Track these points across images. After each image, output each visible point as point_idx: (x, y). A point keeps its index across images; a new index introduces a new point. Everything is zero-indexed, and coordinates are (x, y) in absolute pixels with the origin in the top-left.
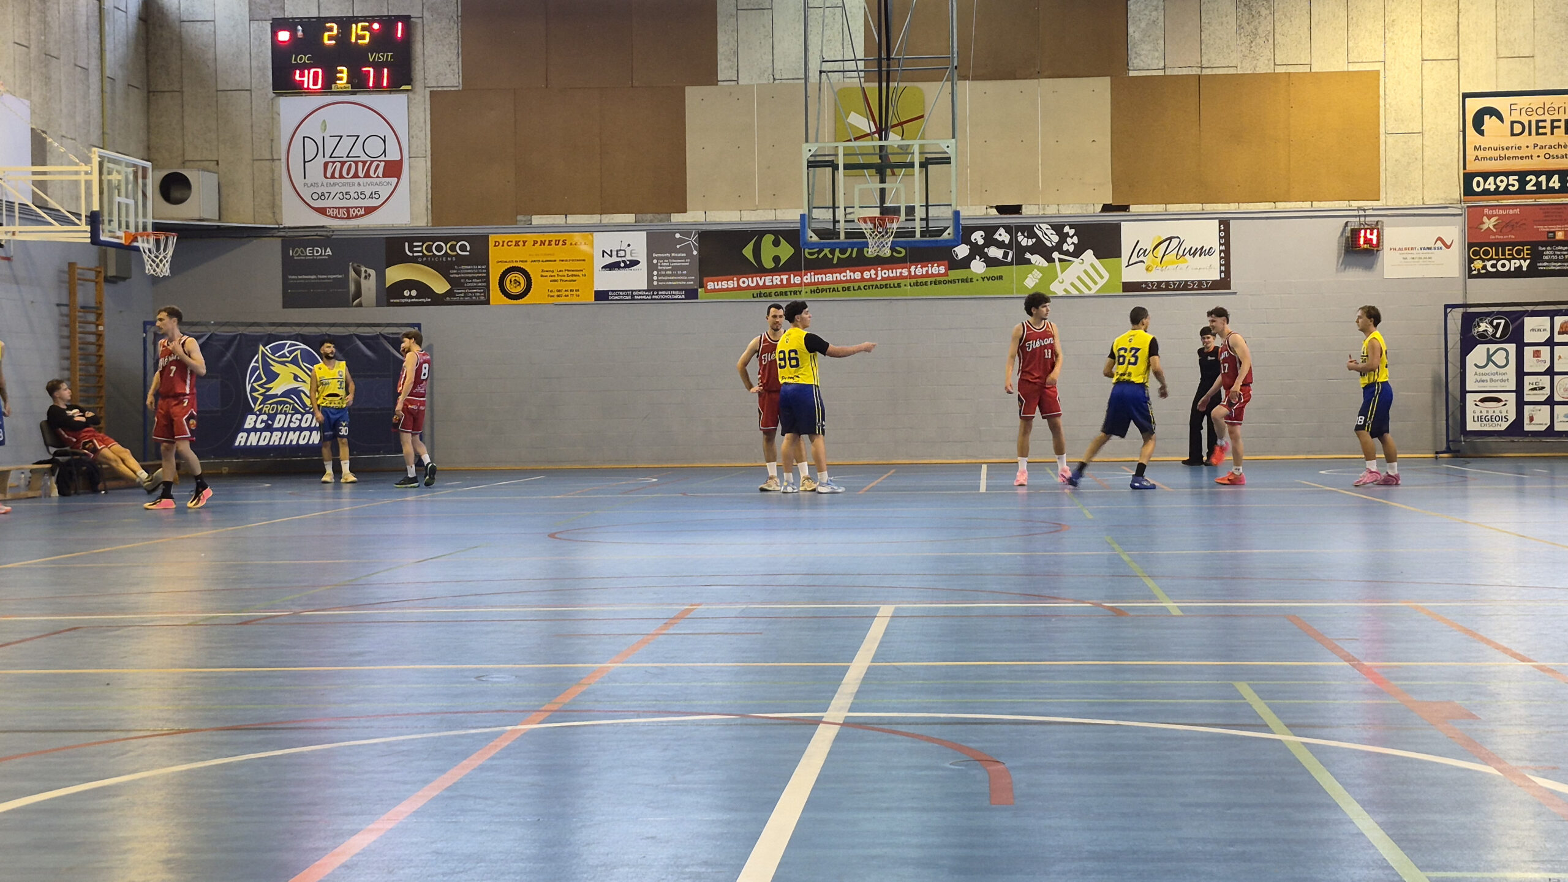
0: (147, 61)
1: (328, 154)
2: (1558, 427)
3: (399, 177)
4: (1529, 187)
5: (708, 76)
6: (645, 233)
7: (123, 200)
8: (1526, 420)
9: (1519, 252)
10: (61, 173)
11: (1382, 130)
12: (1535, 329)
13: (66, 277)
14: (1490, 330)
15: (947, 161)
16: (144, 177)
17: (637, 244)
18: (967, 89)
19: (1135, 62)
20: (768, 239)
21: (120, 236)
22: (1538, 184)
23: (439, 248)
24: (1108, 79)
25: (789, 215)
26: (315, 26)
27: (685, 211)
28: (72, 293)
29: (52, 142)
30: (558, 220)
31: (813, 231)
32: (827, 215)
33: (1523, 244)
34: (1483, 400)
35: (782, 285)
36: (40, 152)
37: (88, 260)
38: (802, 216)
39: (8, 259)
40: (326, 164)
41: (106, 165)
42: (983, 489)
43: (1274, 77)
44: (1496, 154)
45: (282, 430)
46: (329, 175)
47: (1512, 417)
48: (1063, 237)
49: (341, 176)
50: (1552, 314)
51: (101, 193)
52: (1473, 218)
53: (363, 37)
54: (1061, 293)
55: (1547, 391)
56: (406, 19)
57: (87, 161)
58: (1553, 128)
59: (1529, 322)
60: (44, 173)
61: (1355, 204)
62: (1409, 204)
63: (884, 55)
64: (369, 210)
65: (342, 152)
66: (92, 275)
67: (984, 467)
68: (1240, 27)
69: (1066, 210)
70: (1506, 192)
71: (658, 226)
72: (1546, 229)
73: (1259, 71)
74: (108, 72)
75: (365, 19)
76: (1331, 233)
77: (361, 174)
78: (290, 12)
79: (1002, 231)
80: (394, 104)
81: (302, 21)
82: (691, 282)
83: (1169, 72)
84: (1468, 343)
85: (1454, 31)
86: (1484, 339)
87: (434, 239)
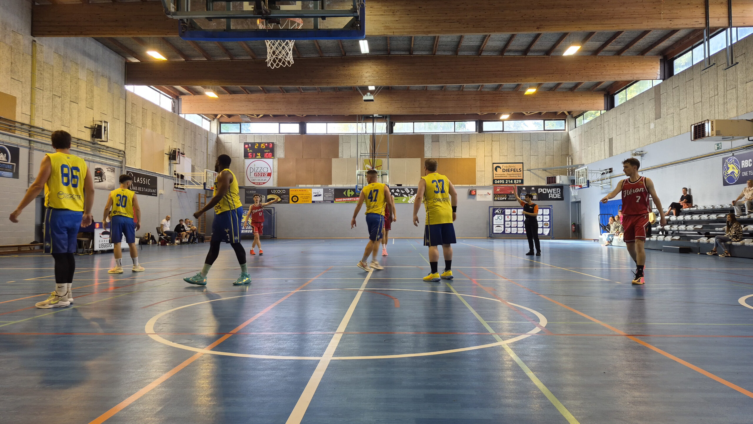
0: (217, 151)
1: (255, 171)
2: (512, 232)
3: (270, 176)
4: (506, 182)
5: (337, 156)
6: (323, 189)
7: (211, 180)
8: (506, 231)
9: (504, 196)
10: (198, 174)
11: (476, 170)
12: (508, 212)
13: (198, 196)
14: (498, 212)
15: (386, 175)
16: (216, 175)
17: (321, 191)
18: (390, 159)
19: (426, 155)
20: (349, 190)
21: (210, 188)
22: (508, 182)
23: (279, 191)
24: (420, 159)
25: (354, 186)
26: (253, 144)
27: (331, 184)
28: (199, 200)
29: (196, 168)
30: (304, 186)
31: (359, 189)
32: (361, 186)
33: (505, 194)
34: (497, 226)
35: (352, 200)
36: (193, 170)
37: (203, 193)
38: (356, 186)
39: (186, 192)
40: (255, 173)
41: (208, 173)
42: (393, 243)
43: (454, 159)
44: (500, 176)
45: (244, 230)
46: (256, 175)
47: (503, 230)
48: (411, 191)
49: (258, 176)
50: (511, 209)
51: (206, 178)
52: (495, 189)
53: (264, 147)
54: (410, 203)
55: (510, 225)
56: (273, 143)
57: (204, 172)
58: (511, 170)
59: (506, 211)
60: (194, 174)
61: (471, 185)
62: (482, 185)
63: (374, 153)
64: (264, 183)
65: (258, 171)
66: (204, 196)
67: (394, 239)
68: (447, 148)
69: (411, 186)
70: (502, 183)
71: (326, 187)
72: (509, 191)
73: (451, 157)
74: (208, 153)
75: (264, 143)
76: (466, 191)
77: (262, 175)
78: (248, 141)
79: (398, 190)
80: (270, 161)
81: (250, 143)
82: (332, 199)
83: (433, 157)
84: (494, 215)
85: (491, 150)
86: (497, 214)
87: (278, 189)
